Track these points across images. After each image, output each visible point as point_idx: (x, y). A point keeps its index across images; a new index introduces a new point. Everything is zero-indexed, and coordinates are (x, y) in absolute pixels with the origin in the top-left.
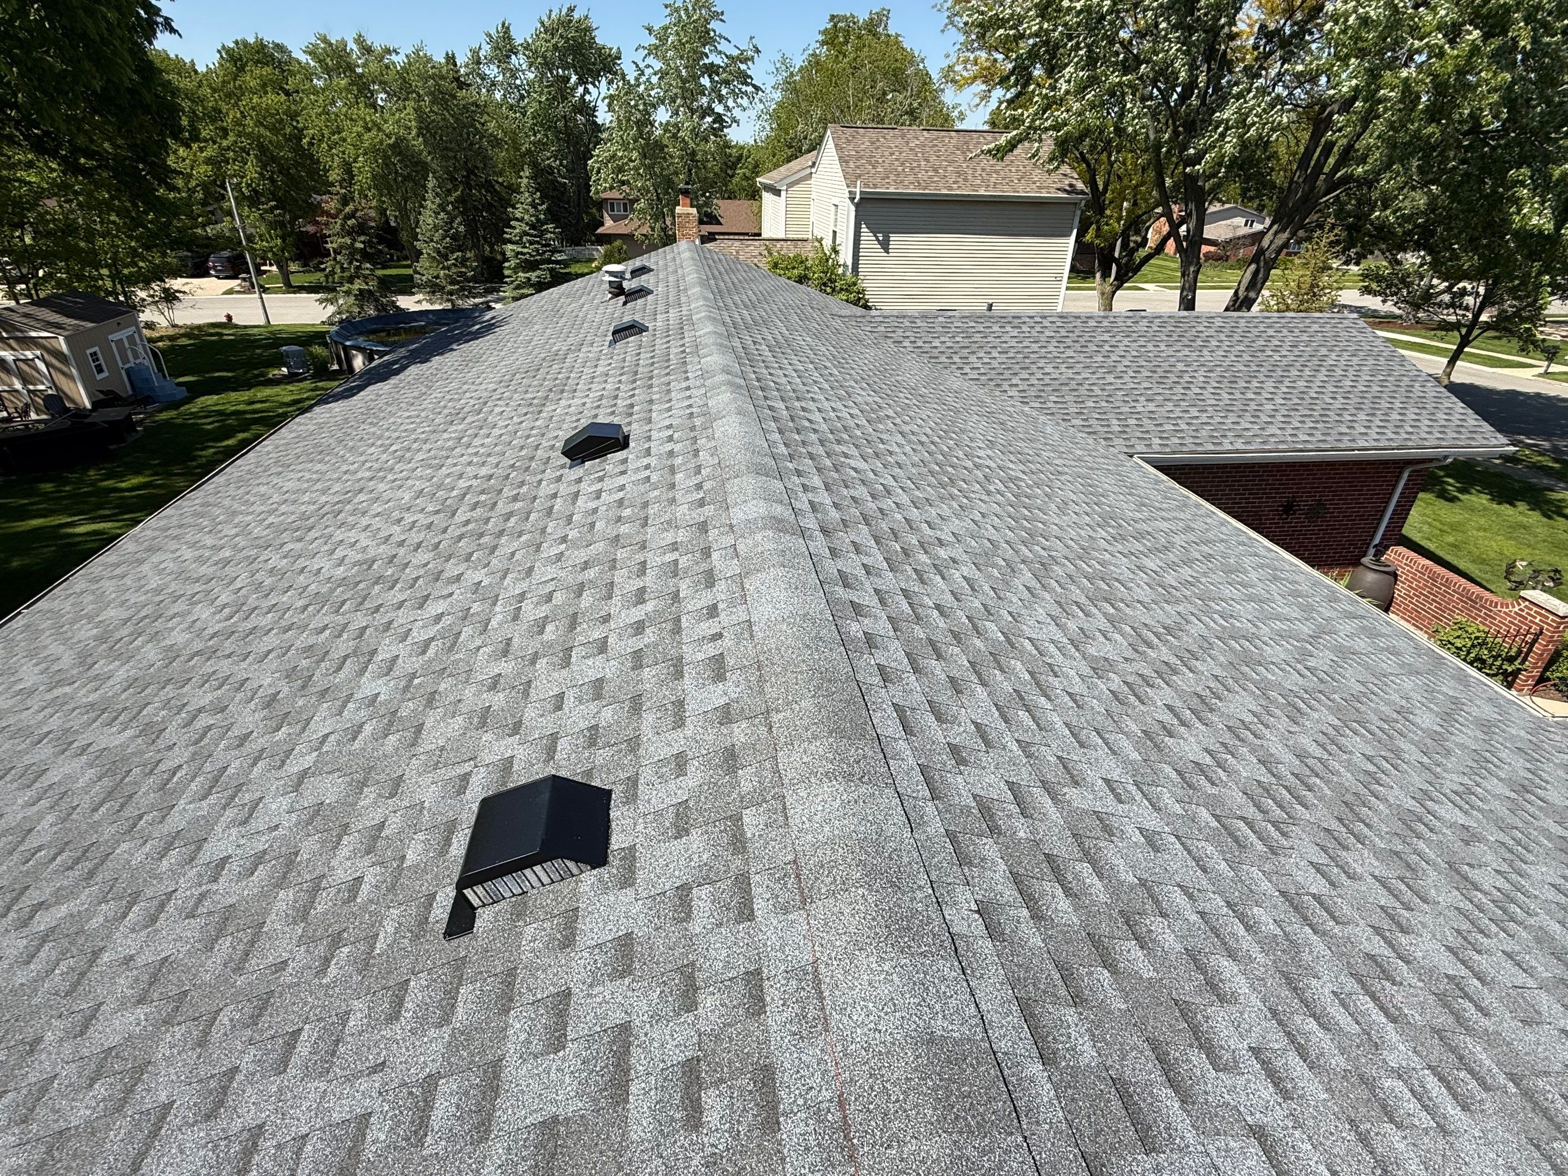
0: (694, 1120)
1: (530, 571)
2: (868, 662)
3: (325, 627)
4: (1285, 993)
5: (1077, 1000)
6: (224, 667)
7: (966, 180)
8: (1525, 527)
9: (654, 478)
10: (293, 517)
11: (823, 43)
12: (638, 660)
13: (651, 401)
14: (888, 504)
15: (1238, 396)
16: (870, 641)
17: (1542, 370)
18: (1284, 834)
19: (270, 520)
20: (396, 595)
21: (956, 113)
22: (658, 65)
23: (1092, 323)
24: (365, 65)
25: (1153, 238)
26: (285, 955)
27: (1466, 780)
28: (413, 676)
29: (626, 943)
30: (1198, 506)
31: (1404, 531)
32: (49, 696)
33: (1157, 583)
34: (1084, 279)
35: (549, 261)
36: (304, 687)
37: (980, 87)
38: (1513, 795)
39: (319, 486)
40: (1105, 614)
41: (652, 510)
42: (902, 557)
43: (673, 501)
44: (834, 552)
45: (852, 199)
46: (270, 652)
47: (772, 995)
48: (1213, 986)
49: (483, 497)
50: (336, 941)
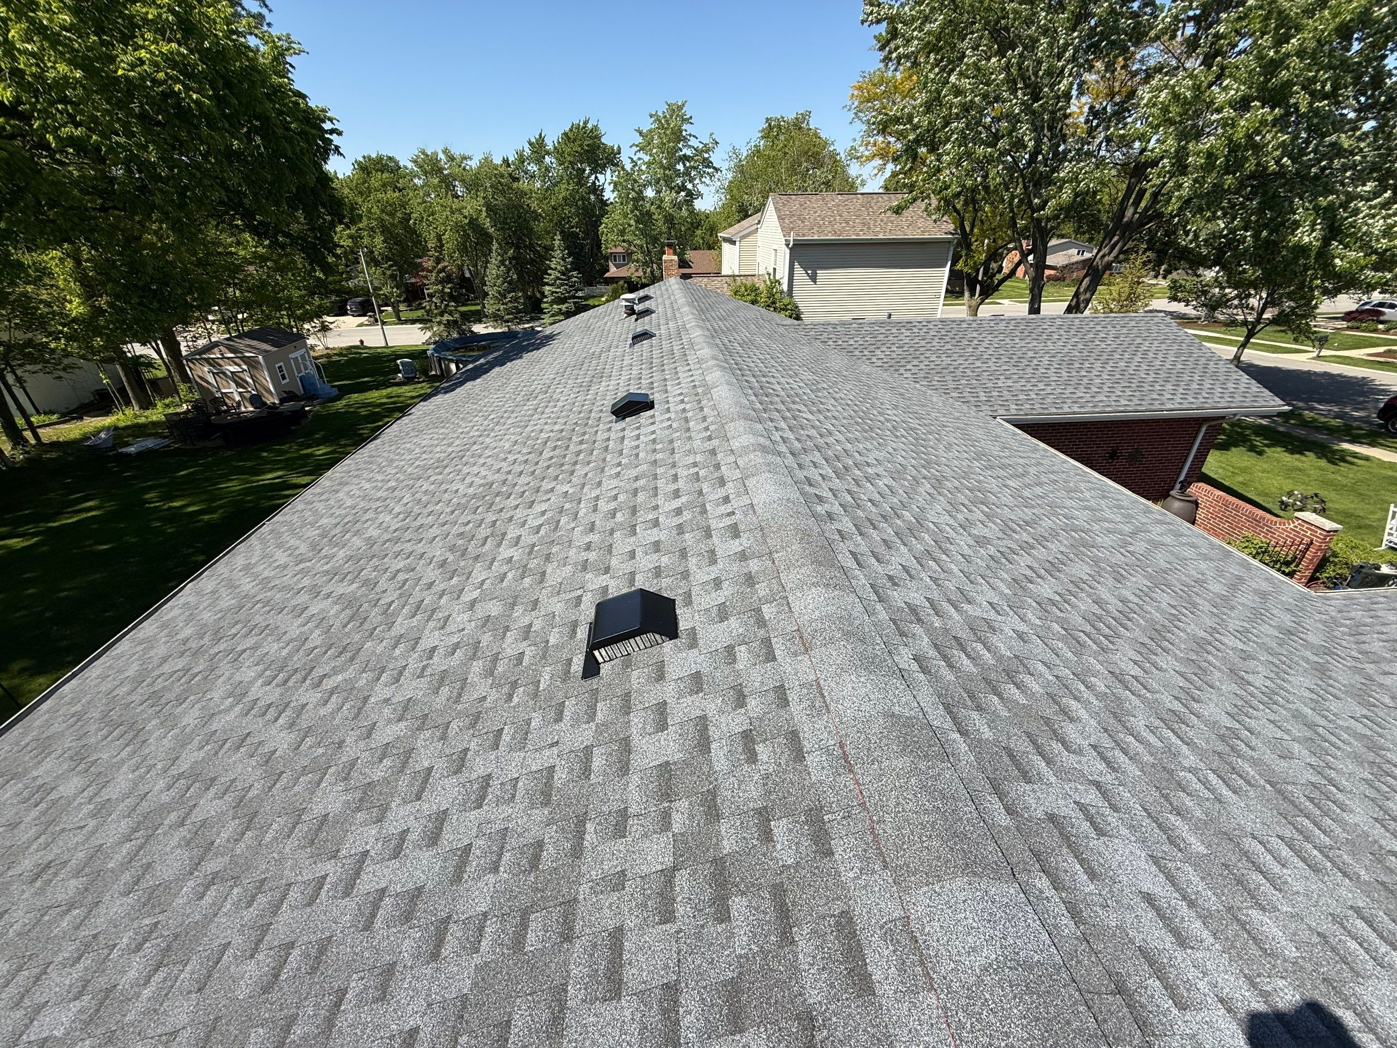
0: (752, 757)
1: (599, 484)
2: (831, 528)
3: (469, 522)
4: (1112, 721)
5: (979, 708)
6: (408, 547)
7: (869, 228)
8: (1300, 470)
9: (675, 425)
10: (432, 461)
11: (763, 137)
12: (680, 529)
13: (665, 380)
14: (830, 440)
15: (1074, 374)
16: (830, 516)
17: (1315, 355)
18: (1110, 642)
19: (417, 463)
20: (512, 502)
21: (859, 180)
22: (647, 158)
23: (964, 325)
24: (449, 168)
25: (1007, 266)
26: (484, 694)
27: (1245, 624)
28: (534, 545)
29: (697, 677)
30: (1046, 451)
31: (1204, 470)
32: (297, 568)
33: (1017, 494)
34: (957, 297)
35: (574, 297)
36: (463, 555)
37: (878, 162)
38: (1281, 636)
39: (445, 442)
40: (982, 512)
41: (676, 444)
42: (843, 471)
43: (690, 438)
44: (800, 466)
45: (787, 245)
46: (435, 537)
47: (792, 697)
48: (1065, 712)
49: (559, 443)
50: (514, 685)
